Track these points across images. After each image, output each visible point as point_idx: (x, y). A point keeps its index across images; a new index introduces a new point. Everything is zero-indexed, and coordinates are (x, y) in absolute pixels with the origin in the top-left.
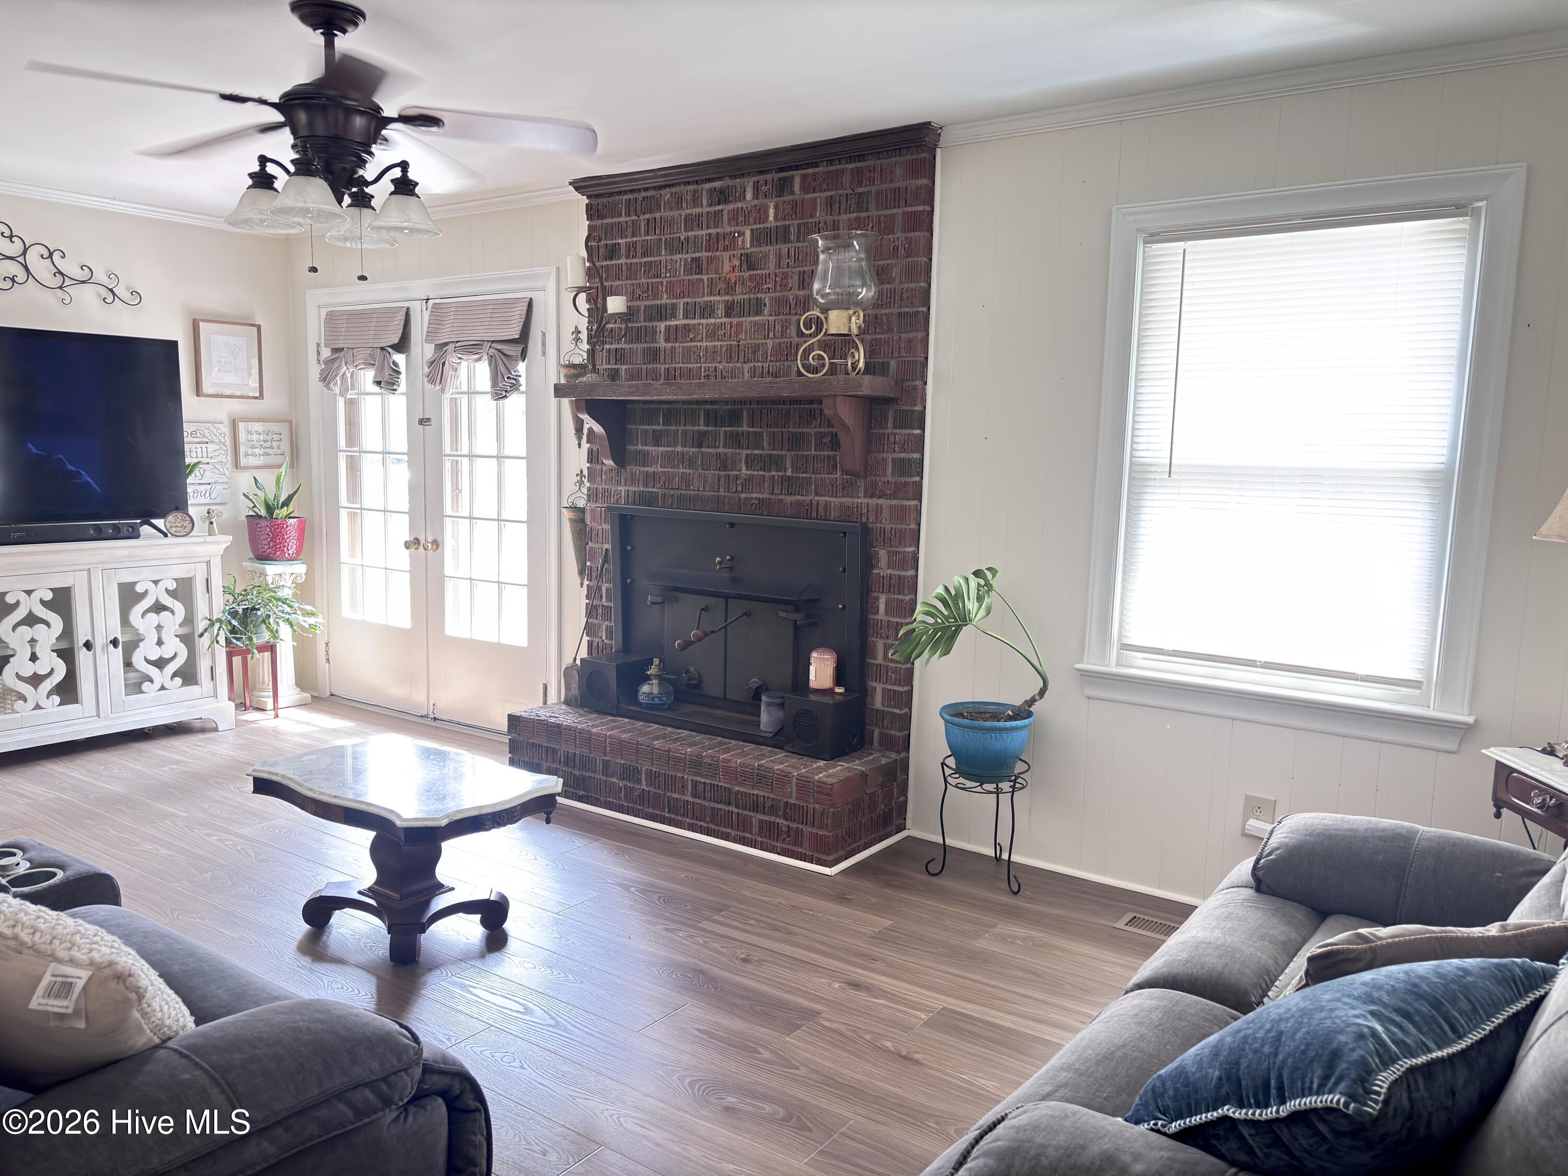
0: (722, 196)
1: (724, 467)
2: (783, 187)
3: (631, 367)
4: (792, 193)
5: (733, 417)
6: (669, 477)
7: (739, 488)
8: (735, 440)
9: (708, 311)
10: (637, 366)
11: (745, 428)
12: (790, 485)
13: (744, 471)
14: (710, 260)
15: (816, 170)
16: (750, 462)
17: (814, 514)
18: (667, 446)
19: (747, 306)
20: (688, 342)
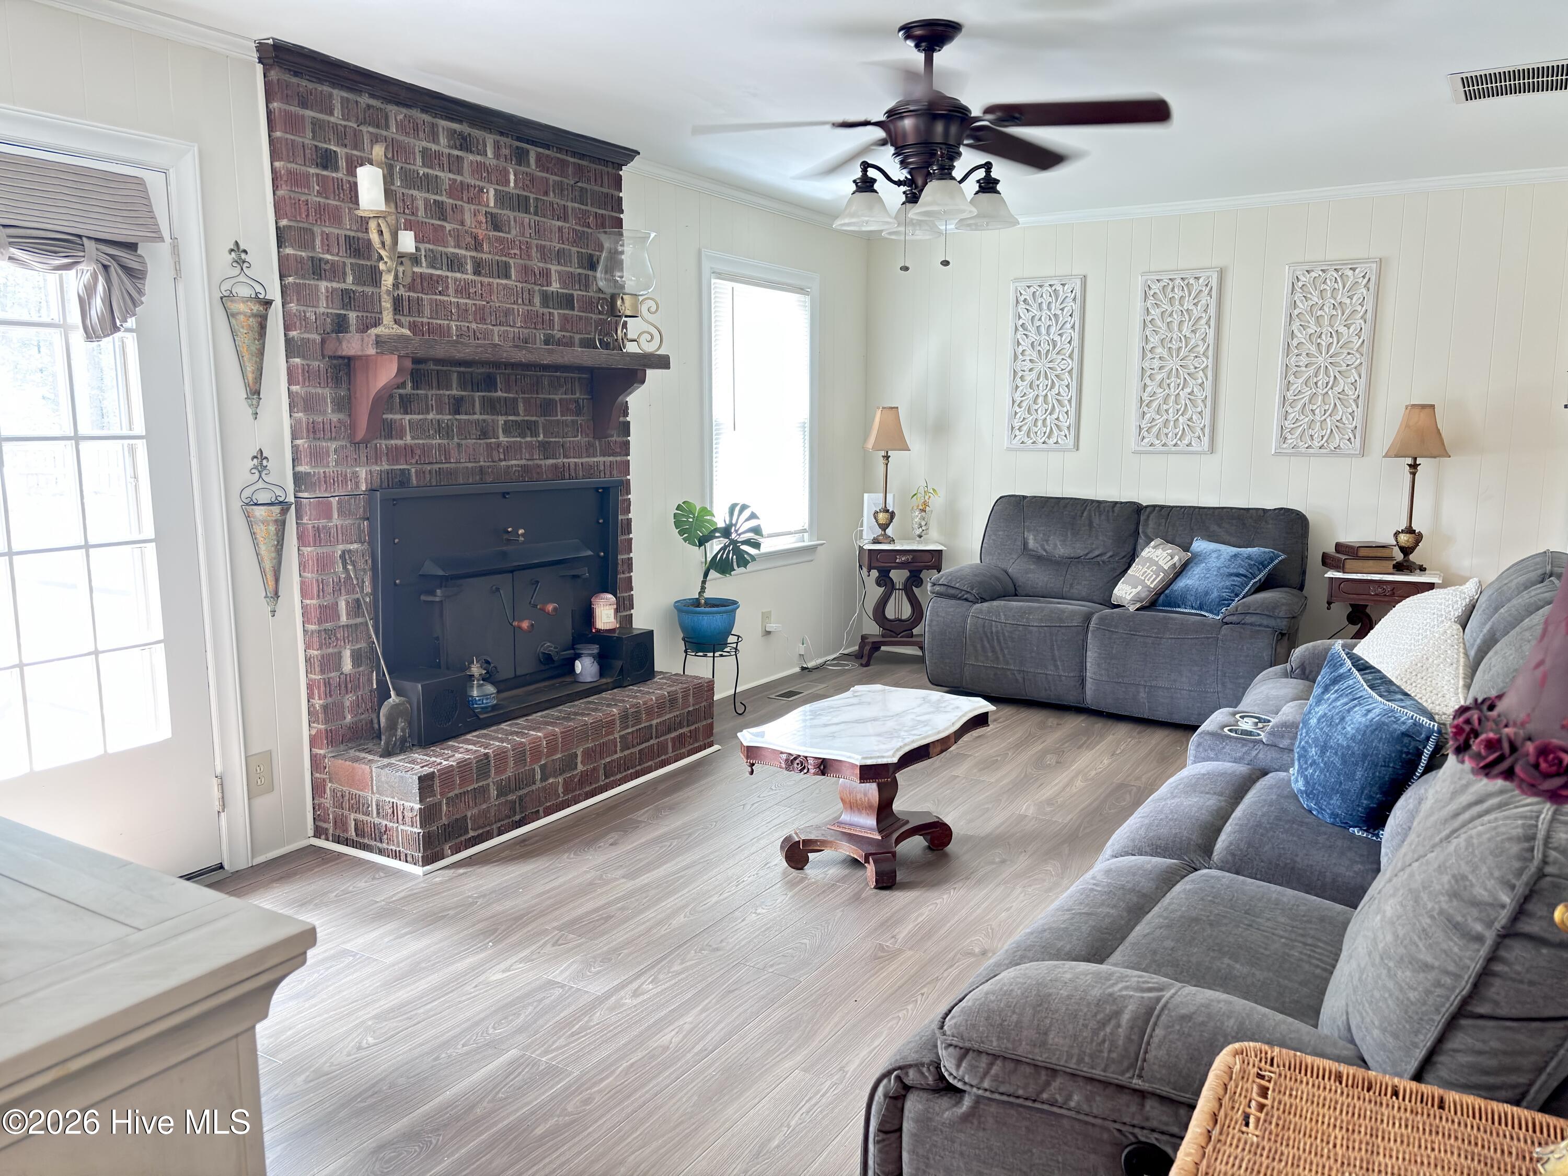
0: (464, 143)
1: (484, 434)
2: (520, 157)
3: (365, 314)
4: (528, 165)
5: (489, 383)
6: (425, 449)
7: (502, 457)
8: (491, 406)
9: (454, 264)
10: (373, 315)
11: (499, 394)
12: (546, 449)
13: (502, 438)
14: (454, 208)
15: (547, 152)
16: (508, 429)
17: (567, 475)
18: (419, 414)
19: (495, 267)
20: (436, 294)
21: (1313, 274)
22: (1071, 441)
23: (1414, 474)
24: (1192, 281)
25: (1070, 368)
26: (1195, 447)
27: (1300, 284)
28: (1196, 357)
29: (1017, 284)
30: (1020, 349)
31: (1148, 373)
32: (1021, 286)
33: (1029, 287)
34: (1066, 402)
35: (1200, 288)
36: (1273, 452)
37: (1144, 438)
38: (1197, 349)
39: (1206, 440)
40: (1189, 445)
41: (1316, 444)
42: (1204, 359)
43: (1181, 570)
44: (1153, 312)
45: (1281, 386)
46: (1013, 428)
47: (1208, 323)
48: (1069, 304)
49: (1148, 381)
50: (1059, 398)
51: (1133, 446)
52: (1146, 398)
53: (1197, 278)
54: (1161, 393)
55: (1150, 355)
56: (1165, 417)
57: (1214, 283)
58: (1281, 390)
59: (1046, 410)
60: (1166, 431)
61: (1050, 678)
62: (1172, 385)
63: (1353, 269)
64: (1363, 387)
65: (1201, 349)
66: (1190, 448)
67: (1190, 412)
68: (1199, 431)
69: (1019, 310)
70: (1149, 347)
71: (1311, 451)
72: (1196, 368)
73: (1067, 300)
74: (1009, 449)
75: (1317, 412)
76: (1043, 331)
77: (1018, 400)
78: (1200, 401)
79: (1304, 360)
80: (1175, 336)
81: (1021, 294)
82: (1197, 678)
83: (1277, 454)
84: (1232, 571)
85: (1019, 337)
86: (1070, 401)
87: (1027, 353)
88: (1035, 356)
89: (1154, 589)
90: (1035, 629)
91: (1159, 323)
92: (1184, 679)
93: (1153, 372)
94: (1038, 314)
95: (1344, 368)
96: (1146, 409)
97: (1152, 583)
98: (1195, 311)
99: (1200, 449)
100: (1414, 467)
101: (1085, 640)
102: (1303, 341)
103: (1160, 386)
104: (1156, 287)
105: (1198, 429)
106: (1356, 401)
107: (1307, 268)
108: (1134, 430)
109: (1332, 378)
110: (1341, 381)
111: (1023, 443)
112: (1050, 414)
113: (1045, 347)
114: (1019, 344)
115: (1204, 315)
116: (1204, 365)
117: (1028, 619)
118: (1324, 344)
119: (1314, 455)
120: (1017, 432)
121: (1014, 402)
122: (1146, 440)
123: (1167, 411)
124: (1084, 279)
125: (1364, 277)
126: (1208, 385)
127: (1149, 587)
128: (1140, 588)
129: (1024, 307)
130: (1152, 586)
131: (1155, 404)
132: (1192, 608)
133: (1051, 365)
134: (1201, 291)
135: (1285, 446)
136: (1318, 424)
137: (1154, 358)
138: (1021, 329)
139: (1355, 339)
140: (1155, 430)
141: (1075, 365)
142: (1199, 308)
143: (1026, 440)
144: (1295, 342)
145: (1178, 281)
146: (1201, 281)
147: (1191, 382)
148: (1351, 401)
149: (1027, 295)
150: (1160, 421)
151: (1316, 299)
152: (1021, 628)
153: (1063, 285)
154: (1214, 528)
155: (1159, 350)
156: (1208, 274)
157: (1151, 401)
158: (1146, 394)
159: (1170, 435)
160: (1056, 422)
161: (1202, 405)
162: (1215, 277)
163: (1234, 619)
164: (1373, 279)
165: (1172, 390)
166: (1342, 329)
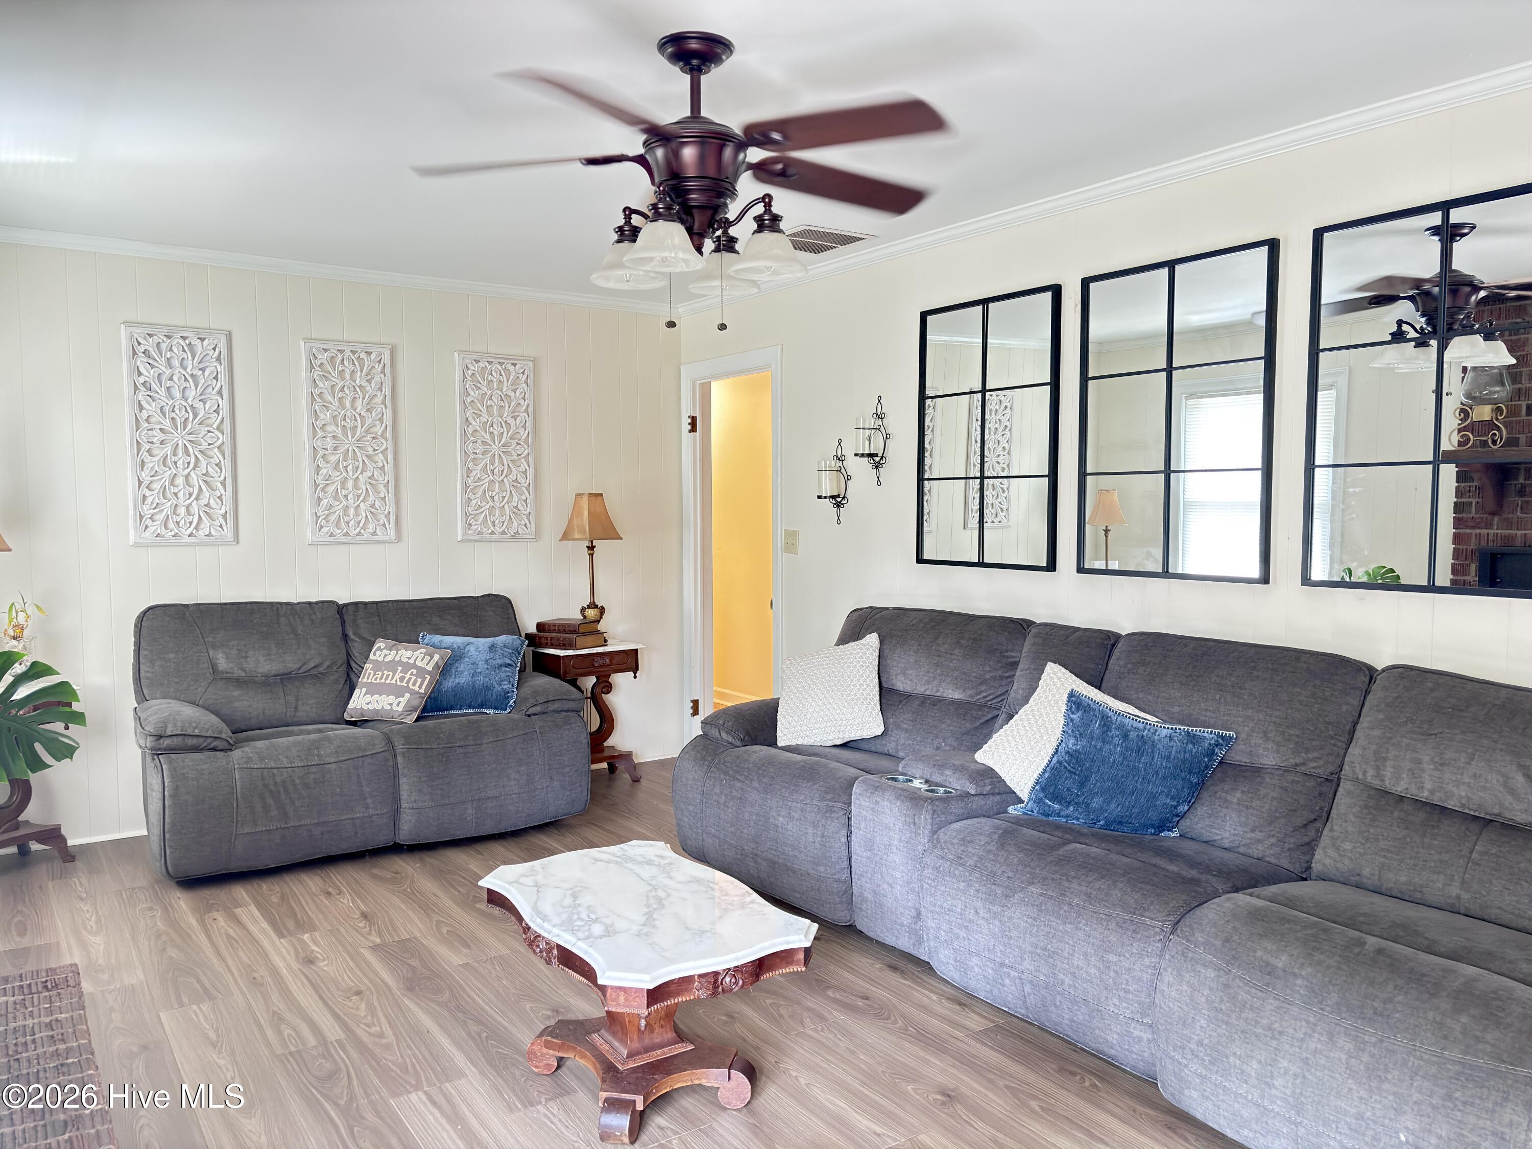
21: (481, 365)
22: (228, 531)
23: (592, 555)
24: (363, 355)
25: (220, 442)
26: (380, 536)
27: (470, 372)
28: (374, 438)
29: (133, 329)
30: (145, 414)
31: (321, 453)
32: (138, 333)
33: (150, 335)
34: (219, 485)
35: (372, 364)
36: (459, 538)
37: (322, 527)
38: (375, 429)
39: (392, 528)
40: (374, 533)
41: (498, 530)
42: (384, 441)
43: (445, 669)
44: (321, 385)
45: (462, 472)
46: (141, 517)
47: (384, 402)
48: (213, 366)
49: (321, 463)
50: (208, 479)
51: (310, 537)
52: (320, 480)
53: (369, 353)
54: (337, 477)
55: (320, 433)
56: (344, 503)
57: (386, 358)
58: (462, 476)
59: (190, 495)
60: (347, 519)
61: (358, 822)
62: (350, 468)
63: (515, 365)
64: (532, 476)
65: (379, 430)
66: (375, 538)
67: (371, 498)
68: (383, 519)
69: (138, 363)
70: (319, 423)
71: (494, 536)
72: (375, 450)
73: (208, 358)
74: (136, 545)
75: (496, 498)
76: (177, 394)
77: (147, 480)
78: (382, 487)
79: (480, 448)
80: (349, 414)
81: (139, 344)
82: (525, 777)
83: (464, 540)
84: (500, 662)
85: (140, 397)
86: (223, 483)
87: (152, 420)
88: (167, 424)
89: (425, 694)
90: (333, 766)
91: (329, 398)
92: (513, 783)
93: (326, 452)
94: (168, 372)
95: (515, 457)
96: (321, 495)
97: (420, 687)
98: (368, 388)
99: (387, 538)
100: (591, 548)
101: (396, 766)
102: (478, 428)
103: (336, 468)
104: (323, 357)
105: (383, 517)
106: (528, 489)
107: (475, 357)
108: (309, 517)
109: (506, 466)
110: (514, 469)
111: (158, 535)
112: (197, 499)
113: (180, 414)
114: (141, 408)
115: (379, 393)
116: (384, 447)
117: (318, 756)
118: (496, 433)
119: (497, 540)
120: (149, 522)
121: (140, 483)
122: (325, 530)
123: (346, 496)
124: (229, 336)
125: (523, 373)
126: (389, 468)
127: (418, 693)
128: (407, 695)
129: (145, 360)
130: (422, 691)
131: (331, 489)
132: (470, 707)
133: (192, 438)
134: (373, 367)
135: (470, 532)
136: (498, 511)
137: (326, 437)
138: (142, 388)
139: (521, 431)
140: (333, 518)
141: (225, 438)
142: (373, 385)
143: (164, 531)
144: (471, 429)
145: (348, 354)
146: (373, 356)
147: (370, 465)
148: (524, 489)
149: (149, 344)
150: (338, 508)
151: (485, 389)
152: (314, 769)
153: (202, 340)
154: (436, 620)
155: (331, 428)
156: (380, 350)
157: (327, 485)
158: (320, 478)
159: (352, 523)
160: (207, 509)
161: (384, 490)
162: (387, 355)
163: (537, 709)
164: (531, 375)
165: (351, 473)
166: (510, 421)
